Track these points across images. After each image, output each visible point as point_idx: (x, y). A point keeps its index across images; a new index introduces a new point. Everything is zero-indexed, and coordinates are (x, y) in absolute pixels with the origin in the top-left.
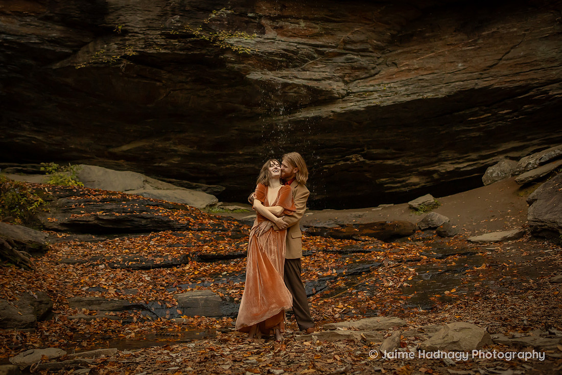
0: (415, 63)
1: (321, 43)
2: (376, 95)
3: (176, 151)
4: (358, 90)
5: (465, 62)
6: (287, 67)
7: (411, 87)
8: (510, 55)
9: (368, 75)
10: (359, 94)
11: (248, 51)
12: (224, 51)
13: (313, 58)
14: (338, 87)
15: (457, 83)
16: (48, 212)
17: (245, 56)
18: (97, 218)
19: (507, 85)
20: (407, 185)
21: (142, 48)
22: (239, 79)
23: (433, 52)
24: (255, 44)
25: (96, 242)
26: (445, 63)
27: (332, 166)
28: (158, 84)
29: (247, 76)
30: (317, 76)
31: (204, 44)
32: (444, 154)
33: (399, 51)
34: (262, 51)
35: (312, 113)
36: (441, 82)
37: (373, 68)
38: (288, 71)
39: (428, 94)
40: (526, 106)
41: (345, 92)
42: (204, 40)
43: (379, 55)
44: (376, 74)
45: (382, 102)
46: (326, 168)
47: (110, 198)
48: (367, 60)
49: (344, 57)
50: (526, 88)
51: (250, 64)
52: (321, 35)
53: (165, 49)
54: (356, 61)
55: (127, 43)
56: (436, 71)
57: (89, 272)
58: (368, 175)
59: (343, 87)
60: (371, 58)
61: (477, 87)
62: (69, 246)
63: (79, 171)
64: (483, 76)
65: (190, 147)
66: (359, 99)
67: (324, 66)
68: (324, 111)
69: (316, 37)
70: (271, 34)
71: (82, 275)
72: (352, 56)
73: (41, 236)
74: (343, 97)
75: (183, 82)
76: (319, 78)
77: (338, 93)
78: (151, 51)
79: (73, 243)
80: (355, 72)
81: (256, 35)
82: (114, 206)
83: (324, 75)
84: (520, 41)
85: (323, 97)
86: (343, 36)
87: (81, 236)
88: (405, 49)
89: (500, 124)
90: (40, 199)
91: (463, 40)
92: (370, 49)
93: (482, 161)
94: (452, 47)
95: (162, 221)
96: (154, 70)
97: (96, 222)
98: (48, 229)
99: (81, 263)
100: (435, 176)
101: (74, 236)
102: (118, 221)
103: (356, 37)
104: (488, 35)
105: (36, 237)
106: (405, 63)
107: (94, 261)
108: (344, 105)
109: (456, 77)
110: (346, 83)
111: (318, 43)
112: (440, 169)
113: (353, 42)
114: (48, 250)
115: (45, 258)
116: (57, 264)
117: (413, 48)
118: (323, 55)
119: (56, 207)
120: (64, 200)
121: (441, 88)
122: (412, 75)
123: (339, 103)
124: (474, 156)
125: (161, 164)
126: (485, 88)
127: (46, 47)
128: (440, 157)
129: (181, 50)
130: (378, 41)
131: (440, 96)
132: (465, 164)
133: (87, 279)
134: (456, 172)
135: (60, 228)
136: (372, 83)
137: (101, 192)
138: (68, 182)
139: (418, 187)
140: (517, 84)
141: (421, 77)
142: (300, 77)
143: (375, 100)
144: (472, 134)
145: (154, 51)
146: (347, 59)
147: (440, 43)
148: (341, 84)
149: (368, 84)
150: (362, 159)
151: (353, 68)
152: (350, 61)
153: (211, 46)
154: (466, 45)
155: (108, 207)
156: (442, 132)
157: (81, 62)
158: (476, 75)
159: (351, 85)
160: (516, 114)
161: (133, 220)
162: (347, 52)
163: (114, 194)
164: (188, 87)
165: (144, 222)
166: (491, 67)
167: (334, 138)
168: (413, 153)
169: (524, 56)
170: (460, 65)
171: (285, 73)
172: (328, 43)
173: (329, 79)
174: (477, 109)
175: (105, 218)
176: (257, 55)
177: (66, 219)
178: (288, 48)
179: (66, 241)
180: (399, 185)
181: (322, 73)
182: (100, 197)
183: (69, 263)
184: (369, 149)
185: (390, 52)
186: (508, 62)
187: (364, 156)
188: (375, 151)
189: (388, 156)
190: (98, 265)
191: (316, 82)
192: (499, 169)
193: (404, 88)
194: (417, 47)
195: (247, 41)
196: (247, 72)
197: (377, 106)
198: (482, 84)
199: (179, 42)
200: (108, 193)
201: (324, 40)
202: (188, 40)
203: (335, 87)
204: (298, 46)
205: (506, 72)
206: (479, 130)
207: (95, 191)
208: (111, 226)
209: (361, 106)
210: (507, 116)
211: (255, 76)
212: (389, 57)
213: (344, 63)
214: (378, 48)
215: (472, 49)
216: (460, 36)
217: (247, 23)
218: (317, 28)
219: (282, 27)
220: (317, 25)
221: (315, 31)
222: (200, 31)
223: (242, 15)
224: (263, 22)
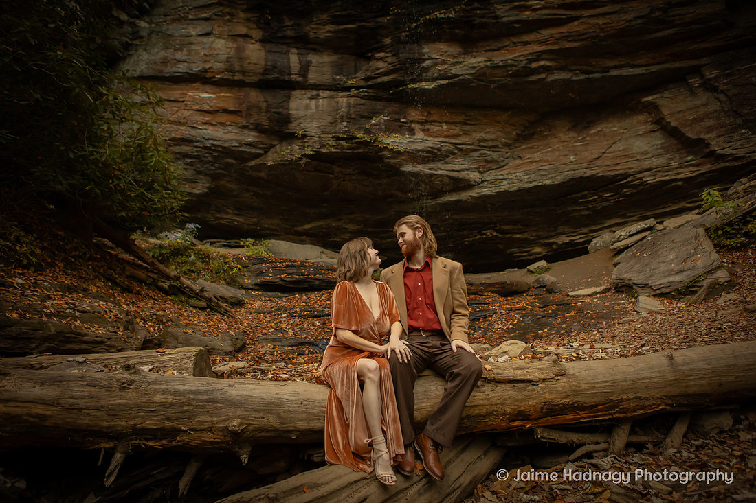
0: (536, 157)
1: (459, 142)
2: (505, 182)
3: (347, 229)
4: (490, 178)
5: (576, 155)
6: (433, 161)
7: (532, 176)
8: (612, 149)
9: (498, 167)
10: (491, 182)
11: (401, 149)
12: (382, 149)
13: (453, 153)
14: (474, 176)
15: (570, 172)
16: (245, 275)
17: (399, 153)
18: (282, 280)
19: (609, 173)
20: (532, 254)
21: (318, 148)
22: (395, 171)
23: (550, 147)
24: (407, 144)
25: (281, 297)
26: (559, 156)
27: (471, 239)
28: (331, 176)
29: (401, 169)
30: (457, 168)
31: (366, 144)
32: (560, 229)
33: (523, 147)
34: (413, 149)
35: (454, 197)
36: (556, 171)
37: (503, 161)
38: (434, 164)
39: (547, 181)
40: (625, 190)
41: (480, 180)
42: (366, 141)
43: (507, 150)
44: (505, 165)
45: (509, 188)
46: (467, 241)
47: (292, 265)
48: (498, 155)
49: (479, 152)
50: (625, 176)
51: (403, 159)
52: (460, 135)
53: (336, 148)
54: (489, 156)
55: (306, 145)
56: (553, 163)
57: (275, 320)
58: (500, 246)
59: (478, 177)
60: (500, 153)
61: (585, 175)
62: (261, 301)
63: (270, 245)
64: (590, 166)
65: (358, 225)
66: (491, 186)
68: (464, 196)
69: (456, 137)
70: (420, 135)
71: (270, 321)
72: (485, 152)
73: (239, 294)
74: (479, 184)
75: (350, 174)
76: (459, 169)
77: (475, 181)
78: (324, 150)
79: (263, 299)
80: (488, 165)
81: (407, 136)
82: (295, 271)
83: (463, 167)
84: (619, 138)
85: (463, 185)
86: (478, 136)
87: (270, 294)
88: (528, 146)
89: (605, 204)
90: (239, 266)
91: (574, 138)
92: (500, 146)
93: (591, 235)
94: (565, 144)
95: (331, 282)
96: (328, 165)
97: (281, 283)
98: (245, 288)
99: (268, 313)
100: (554, 246)
101: (265, 293)
102: (298, 282)
103: (488, 136)
104: (594, 133)
105: (236, 294)
106: (528, 156)
107: (278, 312)
108: (479, 191)
109: (568, 167)
110: (481, 173)
111: (457, 141)
112: (558, 241)
113: (486, 141)
114: (245, 303)
115: (243, 310)
116: (251, 314)
117: (535, 144)
118: (460, 151)
119: (251, 272)
120: (257, 266)
121: (557, 176)
122: (534, 166)
123: (475, 189)
124: (585, 230)
125: (335, 239)
126: (593, 175)
127: (244, 149)
128: (558, 231)
129: (348, 149)
130: (507, 139)
131: (556, 183)
132: (578, 237)
133: (273, 324)
134: (570, 244)
135: (254, 287)
136: (501, 173)
137: (285, 260)
138: (262, 253)
139: (540, 255)
140: (617, 173)
141: (541, 168)
142: (443, 169)
143: (504, 186)
144: (583, 213)
145: (327, 151)
146: (481, 154)
147: (555, 140)
148: (477, 174)
149: (498, 174)
150: (495, 234)
151: (486, 161)
152: (484, 155)
153: (372, 146)
154: (576, 142)
155: (290, 271)
156: (559, 212)
157: (271, 160)
158: (585, 165)
159: (485, 175)
160: (617, 196)
161: (308, 281)
162: (481, 148)
163: (295, 261)
164: (354, 178)
165: (317, 282)
166: (597, 159)
167: (472, 217)
168: (536, 229)
169: (623, 150)
170: (572, 157)
171: (432, 166)
172: (466, 142)
173: (467, 170)
174: (587, 192)
175: (288, 280)
176: (408, 152)
177: (258, 281)
178: (433, 145)
179: (258, 297)
180: (525, 254)
181: (461, 165)
182: (284, 264)
183: (260, 313)
184: (500, 225)
185: (516, 147)
186: (609, 155)
187: (497, 231)
188: (505, 227)
189: (516, 231)
190: (281, 314)
191: (456, 173)
192: (601, 240)
193: (527, 177)
194: (537, 144)
195: (400, 141)
196: (401, 165)
197: (505, 191)
198: (589, 173)
199: (347, 143)
200: (290, 261)
201: (463, 139)
202: (354, 141)
203: (472, 176)
204: (442, 144)
205: (608, 163)
206: (589, 209)
207: (281, 259)
208: (292, 286)
209: (494, 191)
210: (611, 198)
211: (408, 168)
212: (515, 152)
213: (479, 157)
214: (506, 145)
215: (581, 145)
216: (572, 134)
217: (400, 126)
218: (457, 130)
219: (428, 130)
220: (456, 128)
221: (455, 132)
222: (363, 134)
223: (397, 120)
224: (413, 125)
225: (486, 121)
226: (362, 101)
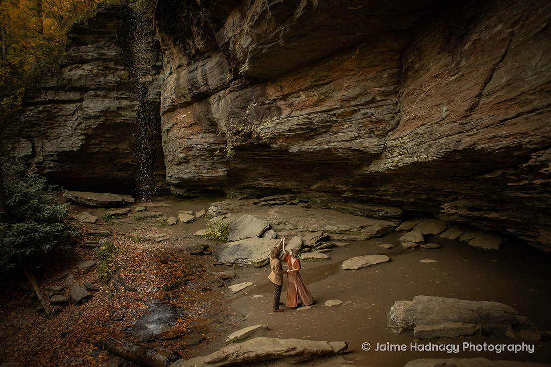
0: (413, 110)
1: (326, 108)
2: (397, 152)
4: (389, 144)
5: (449, 103)
8: (491, 85)
9: (391, 127)
13: (333, 121)
14: (370, 144)
24: (275, 127)
26: (432, 108)
30: (346, 137)
31: (248, 135)
34: (281, 131)
36: (430, 138)
37: (393, 118)
38: (321, 137)
39: (422, 156)
41: (381, 148)
44: (397, 124)
45: (399, 162)
48: (383, 110)
52: (323, 100)
54: (372, 115)
59: (376, 143)
60: (387, 107)
66: (390, 156)
67: (350, 125)
69: (319, 104)
70: (286, 113)
77: (374, 150)
80: (379, 126)
81: (274, 118)
83: (352, 134)
88: (407, 91)
91: (447, 66)
92: (378, 98)
94: (438, 80)
103: (350, 93)
104: (470, 48)
106: (407, 110)
110: (381, 137)
113: (353, 98)
118: (339, 116)
121: (430, 147)
122: (413, 127)
130: (381, 87)
136: (396, 136)
141: (417, 130)
142: (333, 141)
143: (396, 158)
146: (363, 115)
147: (427, 76)
149: (393, 138)
151: (373, 122)
152: (366, 116)
154: (450, 73)
159: (387, 139)
162: (357, 108)
166: (470, 110)
170: (445, 108)
172: (333, 106)
173: (359, 137)
181: (350, 133)
185: (402, 94)
191: (348, 143)
195: (268, 126)
196: (288, 147)
197: (397, 166)
201: (328, 104)
203: (367, 145)
204: (310, 117)
205: (488, 120)
209: (390, 164)
211: (295, 148)
213: (362, 119)
214: (386, 95)
215: (455, 80)
216: (444, 59)
217: (269, 108)
218: (315, 95)
219: (292, 104)
220: (315, 93)
221: (315, 98)
222: (243, 126)
223: (263, 103)
224: (278, 103)
225: (337, 74)
226: (237, 93)
